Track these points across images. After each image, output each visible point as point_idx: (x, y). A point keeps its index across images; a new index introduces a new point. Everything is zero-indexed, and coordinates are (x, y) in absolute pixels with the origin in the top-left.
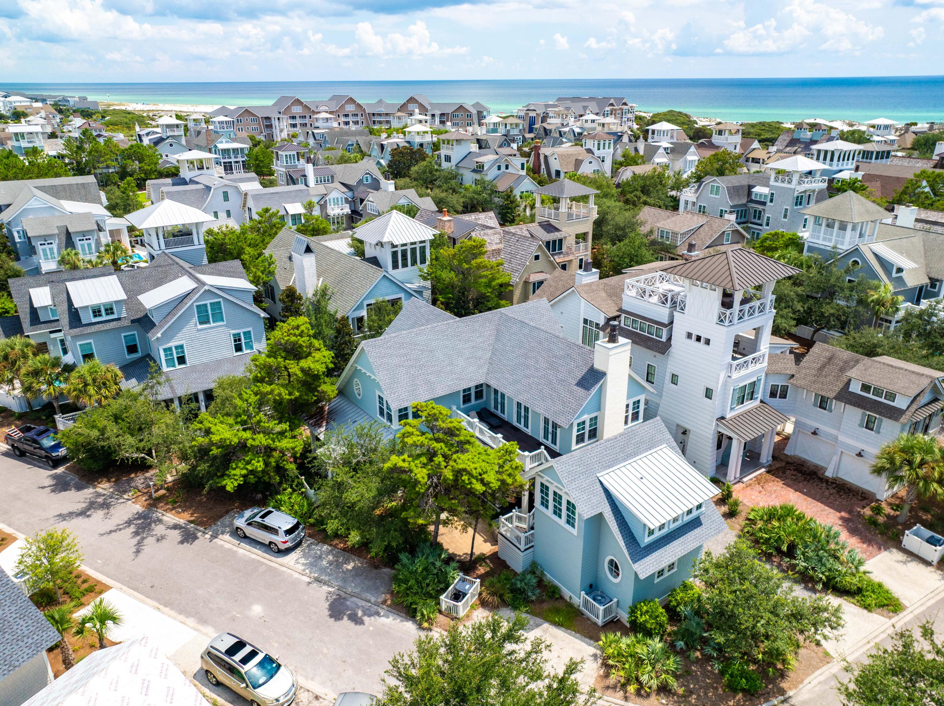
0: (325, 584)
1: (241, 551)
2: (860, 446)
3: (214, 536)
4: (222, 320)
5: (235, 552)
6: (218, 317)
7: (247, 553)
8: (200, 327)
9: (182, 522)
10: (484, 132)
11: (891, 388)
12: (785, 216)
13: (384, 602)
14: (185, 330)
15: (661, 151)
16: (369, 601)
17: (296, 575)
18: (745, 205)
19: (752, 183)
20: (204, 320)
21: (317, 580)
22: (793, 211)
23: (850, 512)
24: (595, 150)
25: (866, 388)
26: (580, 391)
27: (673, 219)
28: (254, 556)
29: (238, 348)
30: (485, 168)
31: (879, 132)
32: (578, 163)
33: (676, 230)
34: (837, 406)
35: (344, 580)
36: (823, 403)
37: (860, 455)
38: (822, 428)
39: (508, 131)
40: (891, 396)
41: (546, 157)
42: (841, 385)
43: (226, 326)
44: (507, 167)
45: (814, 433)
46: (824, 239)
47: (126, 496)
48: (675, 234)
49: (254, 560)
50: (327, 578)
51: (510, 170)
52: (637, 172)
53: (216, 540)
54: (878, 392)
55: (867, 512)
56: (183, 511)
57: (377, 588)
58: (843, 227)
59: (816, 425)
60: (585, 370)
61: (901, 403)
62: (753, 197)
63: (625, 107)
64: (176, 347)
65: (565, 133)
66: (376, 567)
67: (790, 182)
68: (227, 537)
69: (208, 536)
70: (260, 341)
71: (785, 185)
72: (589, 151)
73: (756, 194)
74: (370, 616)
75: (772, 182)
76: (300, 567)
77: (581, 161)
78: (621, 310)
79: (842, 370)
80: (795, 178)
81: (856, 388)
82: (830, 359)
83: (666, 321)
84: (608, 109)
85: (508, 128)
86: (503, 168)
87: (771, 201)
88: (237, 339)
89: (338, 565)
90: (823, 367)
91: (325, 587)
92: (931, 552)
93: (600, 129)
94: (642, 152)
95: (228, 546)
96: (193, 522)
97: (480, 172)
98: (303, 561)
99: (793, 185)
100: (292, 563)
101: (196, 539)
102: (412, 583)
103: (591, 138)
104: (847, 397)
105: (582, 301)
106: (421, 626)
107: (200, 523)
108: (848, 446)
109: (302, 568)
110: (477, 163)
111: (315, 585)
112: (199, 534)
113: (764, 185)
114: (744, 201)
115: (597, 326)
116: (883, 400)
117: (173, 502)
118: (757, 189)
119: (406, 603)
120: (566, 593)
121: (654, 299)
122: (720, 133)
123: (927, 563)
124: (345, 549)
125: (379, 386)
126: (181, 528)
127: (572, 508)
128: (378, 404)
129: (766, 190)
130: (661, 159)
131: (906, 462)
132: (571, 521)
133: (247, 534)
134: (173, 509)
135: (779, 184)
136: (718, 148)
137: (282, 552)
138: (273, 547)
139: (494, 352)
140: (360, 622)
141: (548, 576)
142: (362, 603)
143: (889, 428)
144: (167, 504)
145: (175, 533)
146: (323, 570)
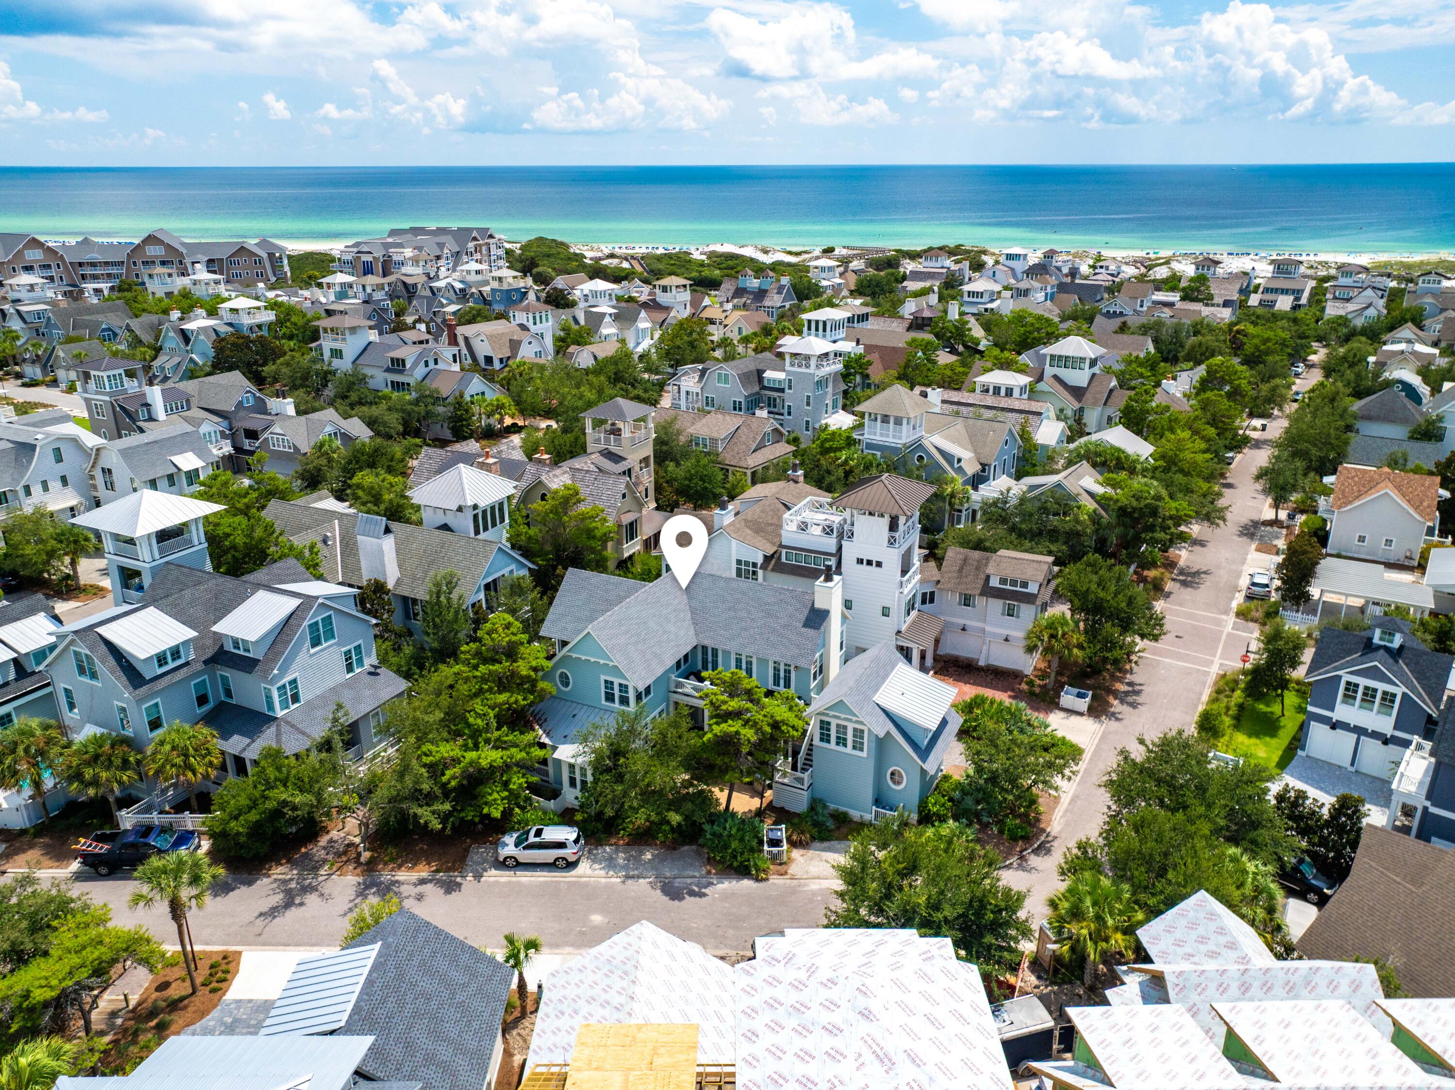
0: (638, 877)
1: (524, 879)
2: (1005, 632)
3: (478, 877)
4: (333, 637)
5: (518, 883)
6: (330, 635)
8: (313, 651)
9: (424, 874)
10: (332, 298)
11: (1024, 577)
12: (808, 404)
13: (709, 873)
14: (298, 659)
15: (607, 319)
16: (694, 877)
17: (603, 880)
18: (758, 393)
19: (761, 368)
20: (316, 642)
21: (628, 877)
22: (816, 397)
23: (1013, 690)
24: (530, 325)
25: (1003, 581)
26: (810, 632)
27: (704, 421)
28: (543, 879)
29: (350, 668)
30: (408, 366)
31: (823, 275)
32: (515, 345)
33: (715, 435)
34: (980, 602)
35: (653, 868)
36: (967, 601)
37: (1006, 640)
38: (968, 623)
39: (370, 295)
40: (1025, 585)
41: (466, 339)
42: (981, 582)
43: (337, 644)
44: (436, 363)
45: (964, 629)
46: (882, 435)
47: (322, 872)
48: (714, 441)
49: (548, 882)
50: (637, 873)
51: (441, 366)
52: (601, 355)
53: (483, 879)
54: (1014, 583)
55: (1024, 686)
56: (415, 865)
57: (691, 865)
58: (898, 422)
59: (961, 621)
60: (806, 612)
61: (1033, 588)
62: (766, 384)
63: (491, 241)
64: (290, 683)
65: (439, 290)
66: (674, 849)
67: (808, 366)
68: (493, 872)
69: (469, 878)
70: (369, 655)
71: (803, 370)
72: (523, 327)
73: (768, 380)
74: (707, 887)
75: (788, 367)
76: (603, 873)
77: (519, 343)
78: (781, 546)
79: (978, 568)
80: (813, 362)
81: (994, 582)
82: (965, 560)
83: (833, 550)
84: (471, 245)
85: (369, 290)
86: (432, 365)
87: (790, 388)
88: (348, 656)
89: (637, 859)
90: (960, 569)
91: (641, 880)
92: (1083, 704)
93: (495, 285)
94: (582, 322)
95: (503, 879)
96: (437, 871)
97: (401, 372)
98: (596, 866)
99: (812, 370)
100: (589, 872)
101: (459, 885)
102: (734, 844)
103: (522, 310)
104: (988, 592)
105: (734, 542)
106: (757, 880)
107: (448, 870)
108: (995, 635)
109: (603, 872)
110: (392, 360)
111: (630, 882)
112: (459, 879)
113: (774, 369)
114: (756, 388)
115: (755, 565)
116: (1018, 589)
117: (392, 860)
118: (769, 374)
119: (735, 864)
120: (855, 814)
121: (817, 531)
122: (665, 289)
123: (1081, 714)
124: (628, 844)
125: (615, 670)
126: (431, 881)
127: (859, 734)
128: (603, 689)
129: (781, 375)
130: (608, 329)
131: (1052, 636)
132: (858, 746)
133: (521, 860)
134: (400, 867)
135: (796, 369)
136: (667, 309)
137: (571, 865)
138: (561, 863)
139: (693, 611)
140: (703, 895)
141: (832, 806)
142: (689, 881)
143: (1027, 612)
144: (386, 864)
145: (429, 888)
146: (625, 867)
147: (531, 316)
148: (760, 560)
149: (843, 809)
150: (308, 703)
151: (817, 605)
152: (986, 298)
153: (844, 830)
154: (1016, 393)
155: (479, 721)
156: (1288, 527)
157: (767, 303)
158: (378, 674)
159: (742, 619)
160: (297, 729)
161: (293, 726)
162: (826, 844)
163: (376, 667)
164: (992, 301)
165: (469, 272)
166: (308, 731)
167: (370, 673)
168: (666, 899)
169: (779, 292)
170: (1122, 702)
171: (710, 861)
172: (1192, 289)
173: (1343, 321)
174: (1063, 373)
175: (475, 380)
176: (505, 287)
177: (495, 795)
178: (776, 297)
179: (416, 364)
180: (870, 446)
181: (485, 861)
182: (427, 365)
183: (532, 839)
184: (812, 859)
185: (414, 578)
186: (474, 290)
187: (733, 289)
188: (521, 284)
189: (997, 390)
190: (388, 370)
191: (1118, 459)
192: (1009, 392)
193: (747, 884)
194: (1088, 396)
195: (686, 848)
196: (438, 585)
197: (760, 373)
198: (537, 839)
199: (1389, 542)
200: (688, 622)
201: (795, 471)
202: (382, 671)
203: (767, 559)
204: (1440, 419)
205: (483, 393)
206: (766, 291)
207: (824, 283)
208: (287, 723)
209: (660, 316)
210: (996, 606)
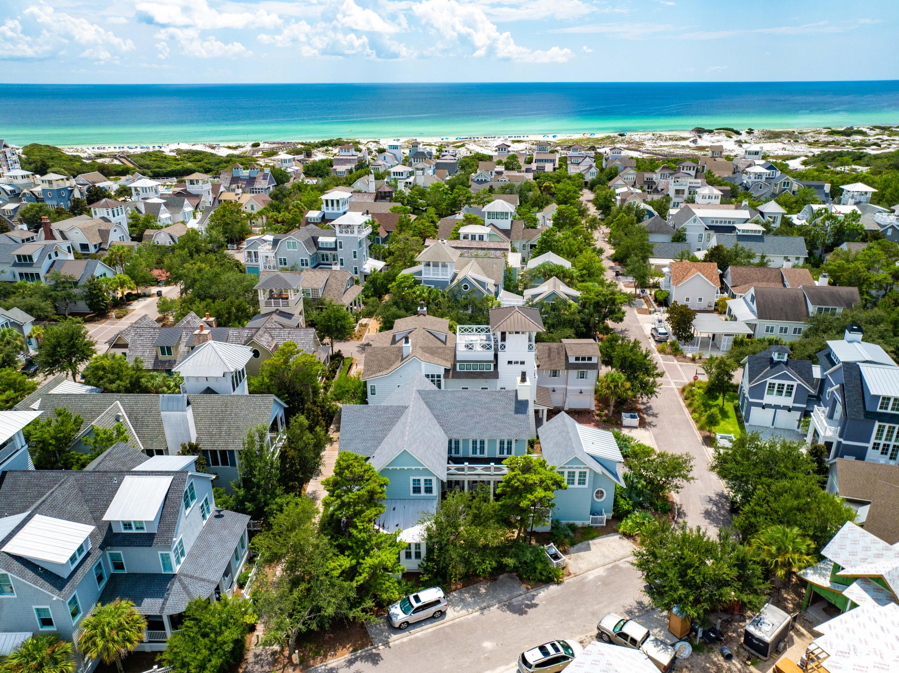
0: (488, 607)
1: (418, 634)
2: (579, 388)
3: (386, 644)
4: (195, 497)
5: (417, 638)
6: (193, 496)
7: (424, 632)
8: (187, 513)
9: (348, 656)
11: (589, 355)
12: (355, 257)
13: (527, 589)
14: (181, 522)
15: (163, 207)
16: (521, 595)
17: (470, 617)
18: (317, 253)
19: (314, 235)
20: (187, 506)
21: (482, 609)
22: (359, 252)
23: (593, 421)
24: (110, 217)
25: (577, 359)
26: (521, 416)
28: (430, 630)
29: (204, 517)
30: (35, 260)
33: (315, 286)
34: (562, 373)
35: (492, 598)
36: (555, 374)
37: (581, 392)
38: (555, 386)
40: (590, 359)
41: (61, 233)
42: (563, 362)
43: (197, 502)
44: (57, 255)
45: (554, 391)
46: (434, 274)
48: (315, 290)
49: (434, 631)
50: (485, 604)
51: (61, 257)
52: (175, 236)
53: (391, 644)
54: (584, 359)
55: (597, 418)
56: (335, 651)
57: (514, 587)
58: (444, 266)
60: (513, 404)
61: (594, 360)
62: (320, 246)
64: (179, 544)
66: (495, 580)
67: (352, 232)
68: (394, 636)
69: (381, 647)
70: (212, 502)
71: (349, 235)
72: (105, 220)
73: (322, 243)
74: (533, 599)
75: (338, 234)
77: (108, 232)
78: (456, 361)
79: (559, 353)
80: (356, 230)
81: (572, 360)
82: (549, 349)
86: (54, 258)
87: (341, 247)
88: (202, 509)
89: (478, 595)
90: (549, 356)
91: (492, 608)
92: (635, 422)
93: (46, 186)
94: (143, 211)
95: (405, 640)
96: (355, 650)
97: (31, 265)
98: (458, 609)
99: (356, 234)
100: (456, 614)
101: (378, 655)
102: (539, 566)
103: (102, 207)
104: (569, 367)
105: (423, 364)
106: (559, 583)
107: (362, 647)
108: (573, 391)
109: (464, 612)
110: (19, 257)
111: (486, 612)
112: (374, 651)
113: (324, 236)
114: (315, 250)
115: (439, 376)
116: (586, 362)
117: (318, 654)
118: (321, 239)
119: (543, 578)
120: (579, 523)
121: (478, 348)
122: (192, 182)
123: (635, 427)
124: (464, 586)
125: (427, 471)
126: (356, 659)
127: (583, 475)
128: (412, 486)
129: (333, 239)
130: (164, 215)
131: (615, 386)
132: (582, 482)
133: (411, 622)
134: (325, 657)
135: (344, 235)
136: (198, 196)
137: (442, 614)
138: (438, 614)
139: (437, 417)
140: (536, 605)
141: (564, 522)
142: (520, 598)
143: (591, 374)
144: (314, 659)
145: (358, 665)
146: (475, 602)
147: (110, 211)
148: (442, 372)
149: (571, 522)
150: (190, 554)
151: (520, 398)
152: (405, 176)
153: (578, 535)
154: (485, 238)
155: (364, 535)
156: (643, 297)
157: (257, 186)
158: (222, 516)
159: (472, 417)
160: (196, 578)
161: (191, 577)
162: (576, 547)
163: (219, 511)
164: (408, 177)
165: (16, 177)
166: (204, 577)
167: (217, 517)
168: (516, 616)
169: (265, 179)
170: (648, 415)
171: (522, 580)
172: (511, 163)
173: (581, 176)
174: (495, 222)
175: (99, 265)
176: (55, 187)
177: (388, 584)
178: (263, 182)
179: (41, 258)
180: (427, 282)
181: (382, 631)
182: (50, 257)
183: (416, 605)
184: (576, 559)
185: (211, 435)
186: (25, 191)
187: (229, 178)
188: (68, 184)
189: (473, 237)
190: (15, 265)
191: (563, 272)
192: (481, 238)
193: (553, 588)
194: (513, 234)
195: (501, 577)
196: (251, 437)
197: (315, 240)
198: (420, 604)
199: (700, 299)
200: (438, 426)
201: (422, 308)
202: (224, 513)
203: (447, 371)
204: (685, 230)
205: (105, 274)
206: (255, 178)
207: (289, 170)
208: (186, 576)
209: (196, 202)
210: (574, 373)
